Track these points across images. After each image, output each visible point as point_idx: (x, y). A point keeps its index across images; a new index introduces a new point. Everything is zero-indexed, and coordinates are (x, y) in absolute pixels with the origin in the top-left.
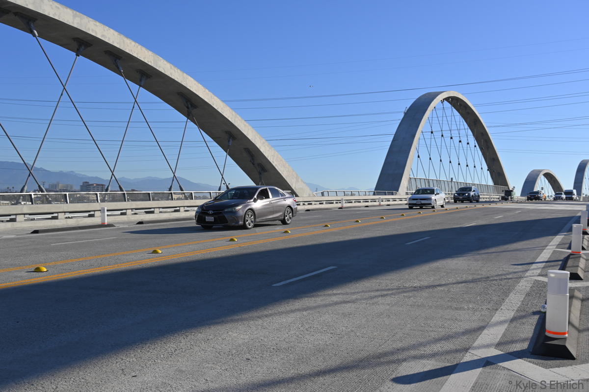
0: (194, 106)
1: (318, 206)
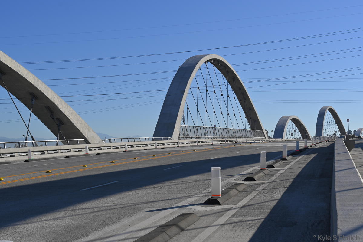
0: (3, 73)
1: (107, 151)
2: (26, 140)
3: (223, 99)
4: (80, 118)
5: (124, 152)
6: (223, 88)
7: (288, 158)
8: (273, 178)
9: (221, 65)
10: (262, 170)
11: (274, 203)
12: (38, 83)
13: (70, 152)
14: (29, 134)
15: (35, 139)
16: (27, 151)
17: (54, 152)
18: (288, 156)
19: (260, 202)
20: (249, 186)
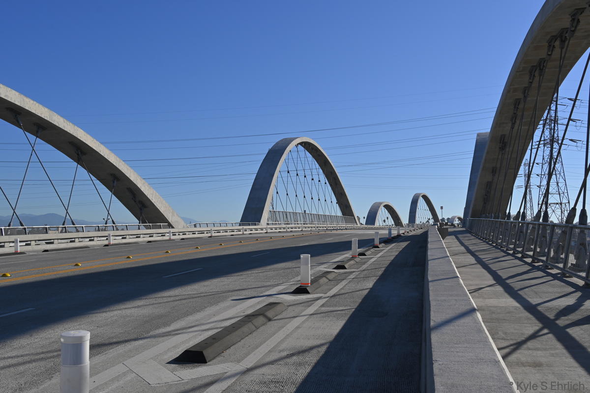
0: (83, 153)
1: (192, 236)
2: (106, 224)
3: (313, 184)
4: (164, 202)
5: (209, 237)
6: (315, 172)
7: (380, 246)
8: (364, 267)
9: (312, 149)
10: (353, 258)
11: (366, 292)
12: (120, 164)
13: (152, 236)
14: (109, 217)
15: (115, 223)
16: (107, 235)
17: (135, 236)
18: (380, 243)
19: (351, 291)
20: (340, 274)
